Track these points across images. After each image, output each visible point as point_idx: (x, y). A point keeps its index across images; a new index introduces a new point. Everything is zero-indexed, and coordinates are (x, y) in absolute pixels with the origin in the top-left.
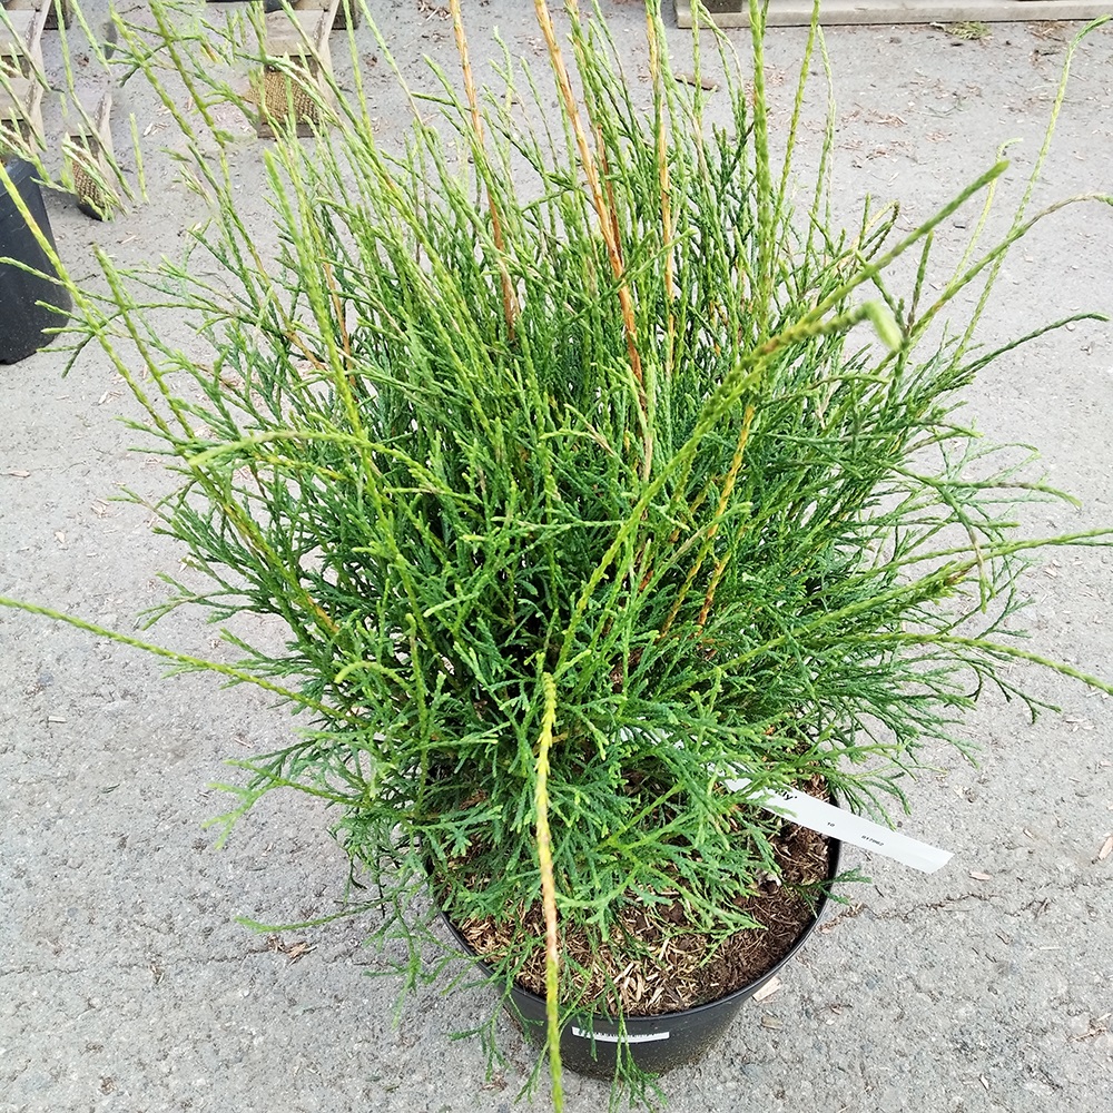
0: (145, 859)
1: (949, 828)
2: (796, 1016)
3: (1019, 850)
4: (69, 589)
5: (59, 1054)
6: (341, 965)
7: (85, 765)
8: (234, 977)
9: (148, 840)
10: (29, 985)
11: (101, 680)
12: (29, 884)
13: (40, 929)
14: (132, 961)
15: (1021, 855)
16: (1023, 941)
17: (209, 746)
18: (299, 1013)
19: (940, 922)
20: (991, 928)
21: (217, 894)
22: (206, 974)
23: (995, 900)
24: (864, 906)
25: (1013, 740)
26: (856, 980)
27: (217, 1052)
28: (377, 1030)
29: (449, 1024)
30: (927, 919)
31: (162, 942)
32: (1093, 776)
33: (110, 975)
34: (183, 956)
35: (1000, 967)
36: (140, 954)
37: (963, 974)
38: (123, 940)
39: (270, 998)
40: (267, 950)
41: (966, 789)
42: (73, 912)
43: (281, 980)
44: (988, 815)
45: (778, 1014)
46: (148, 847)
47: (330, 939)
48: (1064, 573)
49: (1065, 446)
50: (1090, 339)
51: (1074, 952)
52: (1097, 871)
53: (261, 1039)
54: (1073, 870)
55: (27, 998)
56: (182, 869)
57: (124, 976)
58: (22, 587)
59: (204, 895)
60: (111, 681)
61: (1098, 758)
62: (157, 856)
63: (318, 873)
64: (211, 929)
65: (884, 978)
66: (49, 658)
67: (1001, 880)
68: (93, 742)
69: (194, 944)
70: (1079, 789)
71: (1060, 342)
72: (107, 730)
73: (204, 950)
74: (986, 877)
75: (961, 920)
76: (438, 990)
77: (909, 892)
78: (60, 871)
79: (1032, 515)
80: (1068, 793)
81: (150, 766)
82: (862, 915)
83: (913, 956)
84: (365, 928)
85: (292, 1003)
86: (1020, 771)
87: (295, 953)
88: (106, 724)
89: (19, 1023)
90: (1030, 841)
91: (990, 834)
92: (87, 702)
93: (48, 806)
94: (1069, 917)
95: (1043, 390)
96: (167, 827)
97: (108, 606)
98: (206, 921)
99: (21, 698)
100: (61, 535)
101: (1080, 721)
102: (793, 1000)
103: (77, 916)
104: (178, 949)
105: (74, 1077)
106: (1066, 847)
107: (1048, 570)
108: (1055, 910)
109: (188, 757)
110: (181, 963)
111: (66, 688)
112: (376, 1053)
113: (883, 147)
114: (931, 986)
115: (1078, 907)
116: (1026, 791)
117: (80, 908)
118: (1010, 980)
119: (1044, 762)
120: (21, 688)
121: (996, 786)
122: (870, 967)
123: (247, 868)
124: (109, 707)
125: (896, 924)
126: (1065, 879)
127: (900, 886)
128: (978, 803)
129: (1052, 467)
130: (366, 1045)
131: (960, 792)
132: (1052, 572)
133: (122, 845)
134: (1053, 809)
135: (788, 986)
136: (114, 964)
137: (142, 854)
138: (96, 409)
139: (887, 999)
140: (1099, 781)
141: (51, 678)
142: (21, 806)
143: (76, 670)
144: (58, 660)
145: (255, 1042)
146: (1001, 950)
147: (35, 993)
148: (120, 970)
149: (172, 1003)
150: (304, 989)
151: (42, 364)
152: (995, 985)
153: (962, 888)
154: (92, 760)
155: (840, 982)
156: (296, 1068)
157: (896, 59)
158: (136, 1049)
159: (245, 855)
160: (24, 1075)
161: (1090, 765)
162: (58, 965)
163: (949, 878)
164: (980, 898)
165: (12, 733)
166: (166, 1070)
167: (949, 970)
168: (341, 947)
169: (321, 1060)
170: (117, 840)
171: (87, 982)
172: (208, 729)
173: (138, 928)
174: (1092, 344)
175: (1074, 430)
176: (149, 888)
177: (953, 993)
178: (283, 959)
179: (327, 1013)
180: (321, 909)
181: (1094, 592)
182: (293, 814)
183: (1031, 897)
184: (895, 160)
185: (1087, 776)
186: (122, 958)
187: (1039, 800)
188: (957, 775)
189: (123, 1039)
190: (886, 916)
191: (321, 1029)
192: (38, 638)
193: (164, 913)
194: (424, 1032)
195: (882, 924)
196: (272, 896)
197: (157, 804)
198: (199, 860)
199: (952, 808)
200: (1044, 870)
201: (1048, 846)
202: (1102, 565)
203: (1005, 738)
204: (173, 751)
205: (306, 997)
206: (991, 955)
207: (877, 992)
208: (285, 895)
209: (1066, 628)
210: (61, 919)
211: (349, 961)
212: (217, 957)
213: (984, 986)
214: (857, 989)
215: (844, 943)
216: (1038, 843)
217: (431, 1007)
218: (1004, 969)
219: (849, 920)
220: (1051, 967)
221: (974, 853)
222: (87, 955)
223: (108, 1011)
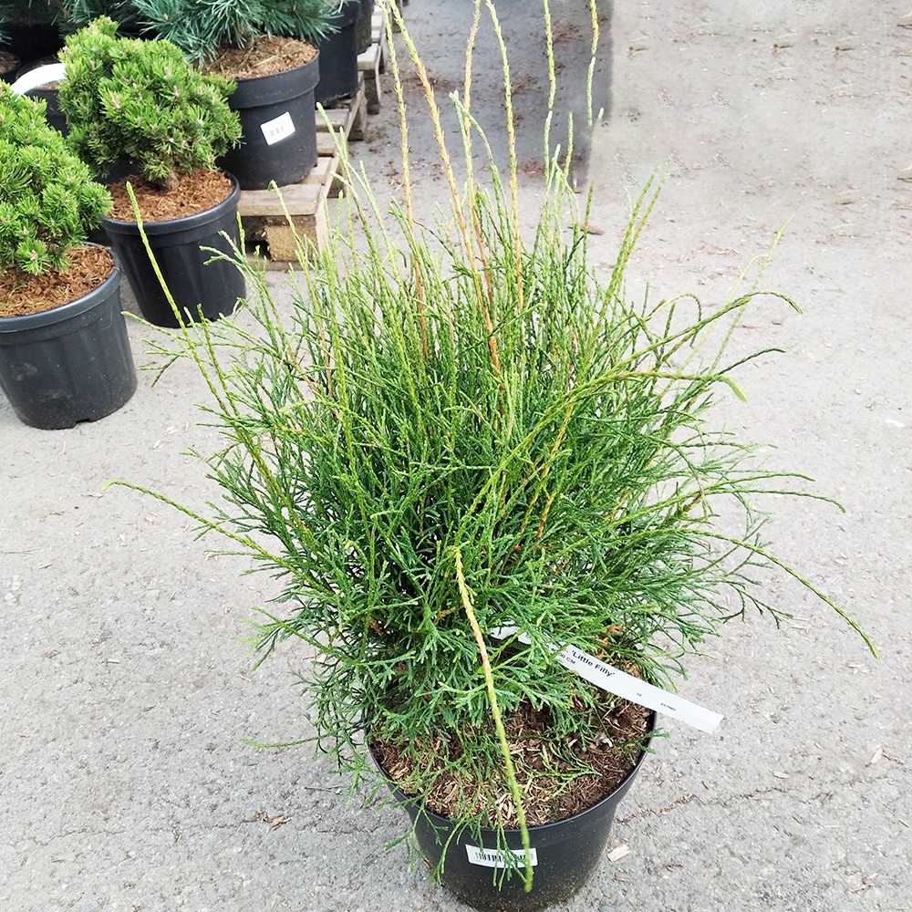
0: (171, 757)
1: (758, 741)
2: (640, 873)
3: (811, 758)
4: (126, 573)
5: (104, 889)
6: (308, 832)
7: (132, 692)
8: (231, 839)
9: (174, 744)
10: (85, 841)
11: (146, 634)
12: (88, 772)
13: (95, 803)
14: (160, 827)
15: (812, 760)
16: (812, 822)
17: (220, 680)
18: (276, 864)
19: (750, 807)
20: (789, 811)
21: (221, 781)
22: (211, 836)
23: (793, 792)
24: (694, 796)
25: (808, 679)
26: (686, 848)
27: (217, 890)
28: (333, 878)
29: (385, 874)
30: (740, 805)
31: (181, 813)
32: (868, 705)
33: (143, 836)
34: (195, 823)
35: (794, 839)
36: (165, 822)
37: (766, 844)
38: (153, 812)
39: (257, 853)
40: (255, 821)
41: (772, 714)
42: (119, 792)
43: (265, 842)
44: (788, 732)
45: (628, 871)
46: (175, 748)
47: (301, 814)
48: (849, 563)
49: (852, 474)
50: (873, 400)
51: (850, 830)
52: (870, 773)
53: (249, 882)
54: (852, 771)
55: (84, 850)
56: (197, 764)
57: (153, 837)
58: (94, 572)
59: (212, 782)
60: (153, 635)
61: (872, 692)
62: (180, 754)
63: (294, 768)
64: (216, 806)
65: (707, 847)
66: (110, 619)
67: (797, 779)
68: (138, 676)
69: (204, 815)
70: (857, 714)
71: (850, 402)
72: (149, 668)
73: (210, 819)
74: (786, 776)
75: (766, 806)
76: (378, 850)
77: (728, 786)
78: (112, 763)
79: (827, 522)
80: (849, 717)
81: (178, 693)
82: (692, 802)
83: (729, 832)
84: (326, 807)
85: (272, 857)
86: (814, 702)
87: (276, 822)
88: (148, 664)
89: (77, 867)
90: (819, 751)
91: (789, 745)
92: (136, 649)
93: (105, 719)
94: (848, 805)
95: (837, 435)
96: (188, 735)
97: (153, 584)
98: (213, 800)
99: (89, 646)
100: (122, 537)
101: (859, 666)
102: (639, 861)
103: (122, 795)
104: (192, 819)
105: (115, 905)
106: (846, 755)
107: (837, 561)
108: (837, 800)
109: (205, 688)
110: (193, 829)
111: (121, 640)
112: (331, 894)
113: (721, 270)
114: (742, 852)
115: (855, 798)
116: (817, 715)
117: (124, 789)
118: (802, 849)
119: (832, 695)
120: (89, 639)
121: (795, 712)
122: (697, 838)
123: (244, 764)
124: (151, 653)
125: (717, 809)
126: (845, 778)
127: (721, 782)
128: (781, 724)
129: (842, 489)
130: (324, 888)
131: (767, 716)
132: (841, 562)
133: (156, 747)
134: (837, 729)
135: (635, 852)
136: (146, 828)
137: (169, 753)
138: (151, 452)
139: (709, 861)
140: (872, 709)
141: (111, 633)
142: (86, 719)
143: (129, 628)
144: (117, 621)
145: (244, 884)
146: (796, 828)
147: (89, 847)
148: (150, 832)
149: (186, 856)
150: (281, 848)
151: (115, 421)
152: (791, 853)
153: (767, 783)
154: (137, 689)
155: (674, 849)
156: (273, 903)
157: (733, 210)
158: (159, 887)
159: (242, 754)
160: (80, 903)
161: (866, 697)
162: (106, 828)
163: (757, 777)
164: (781, 791)
165: (81, 670)
166: (180, 902)
167: (756, 841)
168: (309, 819)
169: (291, 898)
170: (153, 743)
171: (126, 840)
172: (220, 668)
173: (164, 804)
174: (874, 404)
175: (859, 463)
176: (174, 776)
177: (758, 858)
178: (267, 827)
179: (297, 865)
180: (295, 793)
181: (871, 576)
182: (278, 727)
183: (819, 790)
184: (730, 279)
185: (863, 705)
186: (152, 824)
187: (827, 722)
188: (766, 704)
189: (150, 879)
190: (710, 802)
191: (292, 876)
192: (103, 606)
193: (183, 793)
194: (367, 879)
195: (707, 808)
196: (261, 783)
197: (181, 719)
198: (209, 758)
199: (761, 727)
200: (829, 771)
201: (833, 755)
202: (878, 557)
203: (802, 679)
204: (194, 683)
205: (282, 853)
206: (788, 831)
207: (702, 856)
208: (270, 783)
209: (850, 601)
210: (111, 797)
211: (314, 830)
212: (220, 825)
213: (782, 853)
214: (687, 854)
215: (678, 821)
216: (825, 752)
217: (372, 862)
218: (797, 841)
219: (682, 806)
220: (833, 840)
221: (777, 759)
222: (128, 821)
223: (140, 860)
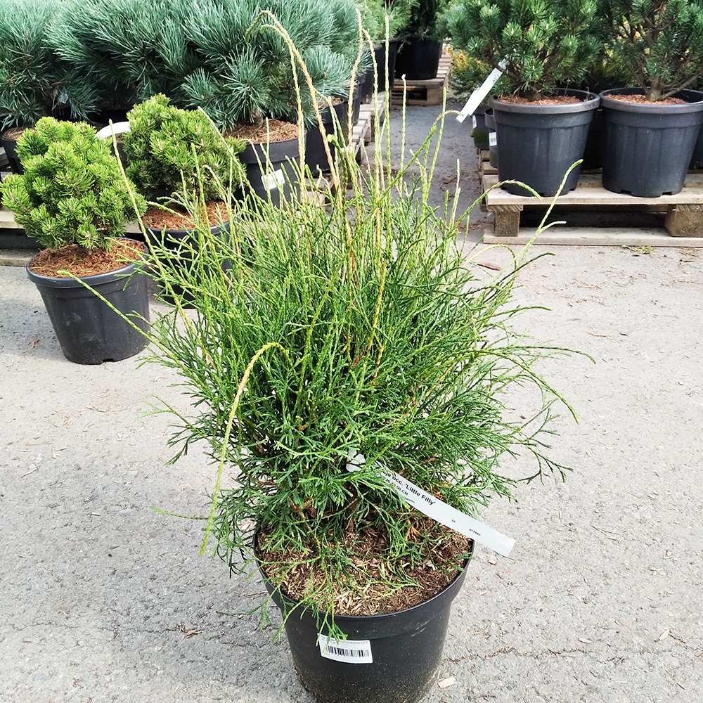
0: (123, 581)
1: (570, 615)
2: (462, 699)
3: (611, 631)
4: (117, 458)
5: (56, 665)
6: (213, 642)
7: (104, 536)
8: (155, 641)
9: (127, 573)
10: (49, 631)
11: (123, 499)
12: (62, 586)
13: (62, 606)
14: (104, 626)
15: (612, 633)
16: (606, 677)
17: (169, 534)
18: (185, 661)
19: (557, 661)
20: (587, 668)
21: (156, 601)
22: (140, 637)
23: (593, 654)
24: (513, 649)
25: (616, 576)
26: (501, 685)
27: (137, 675)
28: (225, 676)
29: (265, 678)
30: (549, 658)
31: (122, 619)
32: (662, 598)
33: (91, 632)
34: (131, 627)
35: (589, 688)
36: (109, 624)
37: (566, 689)
38: (102, 616)
39: (171, 653)
40: (175, 630)
41: (584, 597)
42: (80, 600)
43: (179, 645)
44: (595, 611)
45: (452, 696)
46: (128, 575)
47: (209, 629)
48: (660, 498)
49: (670, 438)
50: (692, 390)
51: (636, 686)
52: (657, 646)
53: (162, 671)
54: (642, 644)
55: (47, 637)
56: (141, 587)
57: (99, 633)
58: (95, 456)
59: (149, 601)
60: (128, 500)
61: (667, 590)
62: (130, 580)
63: (211, 598)
64: (149, 617)
65: (518, 686)
66: (99, 487)
67: (597, 645)
68: (111, 526)
69: (139, 623)
70: (652, 604)
71: (674, 390)
72: (120, 521)
73: (143, 626)
74: (589, 642)
75: (570, 662)
76: (262, 661)
77: (541, 644)
78: (80, 581)
79: (645, 469)
80: (646, 605)
81: (137, 539)
82: (511, 653)
83: (538, 677)
84: (229, 626)
85: (183, 656)
86: (618, 591)
87: (190, 633)
88: (120, 518)
89: (40, 648)
90: (618, 626)
91: (594, 620)
92: (113, 508)
93: (81, 551)
94: (636, 668)
95: (661, 411)
96: (138, 568)
97: (134, 467)
98: (147, 613)
99: (81, 503)
100: (120, 435)
101: (658, 570)
102: (462, 690)
103: (82, 603)
104: (129, 624)
105: (61, 676)
106: (640, 632)
107: (650, 495)
108: (628, 664)
109: (157, 537)
110: (129, 630)
111: (104, 501)
112: (221, 687)
113: (586, 298)
114: (546, 693)
115: (643, 664)
116: (620, 601)
117: (84, 599)
118: (594, 696)
119: (633, 588)
120: (82, 499)
121: (602, 597)
122: (511, 679)
123: (175, 591)
124: (124, 511)
125: (529, 660)
126: (637, 648)
127: (536, 641)
128: (590, 605)
129: (660, 447)
130: (217, 682)
131: (580, 598)
132: (653, 497)
133: (114, 573)
134: (635, 613)
135: (460, 683)
136: (95, 626)
137: (122, 578)
138: (152, 384)
139: (518, 697)
140: (665, 601)
141: (98, 496)
142: (68, 550)
143: (111, 493)
144: (104, 488)
145: (158, 673)
146: (592, 680)
147: (51, 635)
148: (97, 630)
149: (120, 649)
150: (190, 651)
151: (129, 363)
152: (585, 698)
153: (573, 645)
154: (108, 534)
155: (492, 684)
156: (177, 688)
157: (600, 261)
158: (95, 667)
159: (175, 584)
160: (36, 672)
161: (661, 592)
162: (66, 624)
163: (566, 640)
164: (583, 652)
165: (72, 518)
166: (108, 680)
167: (558, 686)
168: (215, 634)
169: (191, 686)
170: (112, 571)
171: (79, 633)
172: (171, 526)
173: (111, 612)
174: (693, 392)
175: (676, 431)
176: (122, 594)
177: (558, 698)
178: (183, 635)
179: (200, 664)
180: (209, 615)
181: (676, 508)
182: (204, 569)
183: (614, 655)
184: (592, 304)
185: (658, 598)
186: (100, 624)
187: (627, 607)
188: (580, 590)
189: (90, 662)
190: (525, 655)
191: (195, 671)
192: (96, 478)
193: (127, 606)
194: (250, 680)
195: (522, 658)
196: (184, 606)
197: (136, 557)
198: (151, 585)
199: (573, 606)
200: (624, 642)
201: (629, 631)
202: (683, 496)
203: (611, 574)
204: (150, 534)
205: (190, 655)
206: (585, 681)
207: (513, 692)
208: (191, 606)
209: (657, 524)
210: (74, 603)
211: (217, 641)
212: (149, 630)
213: (578, 697)
214: (501, 689)
215: (498, 665)
216: (623, 628)
217: (256, 668)
218: (591, 689)
219: (503, 655)
220: (621, 692)
221: (583, 629)
222: (83, 621)
223: (86, 648)
